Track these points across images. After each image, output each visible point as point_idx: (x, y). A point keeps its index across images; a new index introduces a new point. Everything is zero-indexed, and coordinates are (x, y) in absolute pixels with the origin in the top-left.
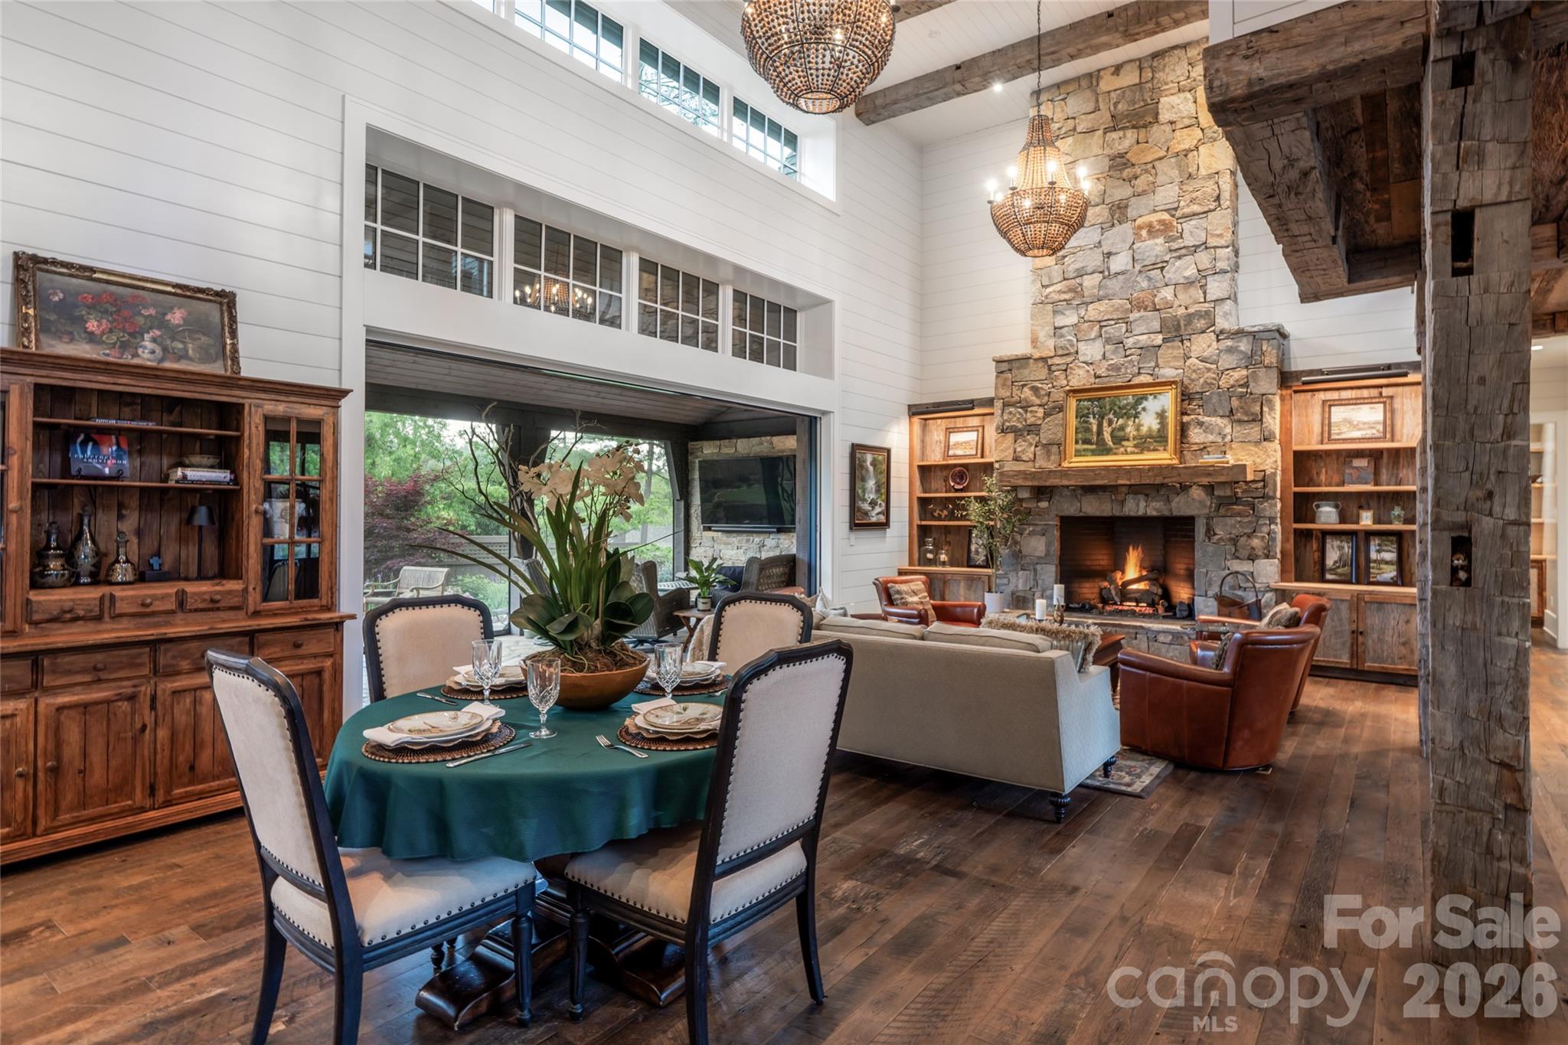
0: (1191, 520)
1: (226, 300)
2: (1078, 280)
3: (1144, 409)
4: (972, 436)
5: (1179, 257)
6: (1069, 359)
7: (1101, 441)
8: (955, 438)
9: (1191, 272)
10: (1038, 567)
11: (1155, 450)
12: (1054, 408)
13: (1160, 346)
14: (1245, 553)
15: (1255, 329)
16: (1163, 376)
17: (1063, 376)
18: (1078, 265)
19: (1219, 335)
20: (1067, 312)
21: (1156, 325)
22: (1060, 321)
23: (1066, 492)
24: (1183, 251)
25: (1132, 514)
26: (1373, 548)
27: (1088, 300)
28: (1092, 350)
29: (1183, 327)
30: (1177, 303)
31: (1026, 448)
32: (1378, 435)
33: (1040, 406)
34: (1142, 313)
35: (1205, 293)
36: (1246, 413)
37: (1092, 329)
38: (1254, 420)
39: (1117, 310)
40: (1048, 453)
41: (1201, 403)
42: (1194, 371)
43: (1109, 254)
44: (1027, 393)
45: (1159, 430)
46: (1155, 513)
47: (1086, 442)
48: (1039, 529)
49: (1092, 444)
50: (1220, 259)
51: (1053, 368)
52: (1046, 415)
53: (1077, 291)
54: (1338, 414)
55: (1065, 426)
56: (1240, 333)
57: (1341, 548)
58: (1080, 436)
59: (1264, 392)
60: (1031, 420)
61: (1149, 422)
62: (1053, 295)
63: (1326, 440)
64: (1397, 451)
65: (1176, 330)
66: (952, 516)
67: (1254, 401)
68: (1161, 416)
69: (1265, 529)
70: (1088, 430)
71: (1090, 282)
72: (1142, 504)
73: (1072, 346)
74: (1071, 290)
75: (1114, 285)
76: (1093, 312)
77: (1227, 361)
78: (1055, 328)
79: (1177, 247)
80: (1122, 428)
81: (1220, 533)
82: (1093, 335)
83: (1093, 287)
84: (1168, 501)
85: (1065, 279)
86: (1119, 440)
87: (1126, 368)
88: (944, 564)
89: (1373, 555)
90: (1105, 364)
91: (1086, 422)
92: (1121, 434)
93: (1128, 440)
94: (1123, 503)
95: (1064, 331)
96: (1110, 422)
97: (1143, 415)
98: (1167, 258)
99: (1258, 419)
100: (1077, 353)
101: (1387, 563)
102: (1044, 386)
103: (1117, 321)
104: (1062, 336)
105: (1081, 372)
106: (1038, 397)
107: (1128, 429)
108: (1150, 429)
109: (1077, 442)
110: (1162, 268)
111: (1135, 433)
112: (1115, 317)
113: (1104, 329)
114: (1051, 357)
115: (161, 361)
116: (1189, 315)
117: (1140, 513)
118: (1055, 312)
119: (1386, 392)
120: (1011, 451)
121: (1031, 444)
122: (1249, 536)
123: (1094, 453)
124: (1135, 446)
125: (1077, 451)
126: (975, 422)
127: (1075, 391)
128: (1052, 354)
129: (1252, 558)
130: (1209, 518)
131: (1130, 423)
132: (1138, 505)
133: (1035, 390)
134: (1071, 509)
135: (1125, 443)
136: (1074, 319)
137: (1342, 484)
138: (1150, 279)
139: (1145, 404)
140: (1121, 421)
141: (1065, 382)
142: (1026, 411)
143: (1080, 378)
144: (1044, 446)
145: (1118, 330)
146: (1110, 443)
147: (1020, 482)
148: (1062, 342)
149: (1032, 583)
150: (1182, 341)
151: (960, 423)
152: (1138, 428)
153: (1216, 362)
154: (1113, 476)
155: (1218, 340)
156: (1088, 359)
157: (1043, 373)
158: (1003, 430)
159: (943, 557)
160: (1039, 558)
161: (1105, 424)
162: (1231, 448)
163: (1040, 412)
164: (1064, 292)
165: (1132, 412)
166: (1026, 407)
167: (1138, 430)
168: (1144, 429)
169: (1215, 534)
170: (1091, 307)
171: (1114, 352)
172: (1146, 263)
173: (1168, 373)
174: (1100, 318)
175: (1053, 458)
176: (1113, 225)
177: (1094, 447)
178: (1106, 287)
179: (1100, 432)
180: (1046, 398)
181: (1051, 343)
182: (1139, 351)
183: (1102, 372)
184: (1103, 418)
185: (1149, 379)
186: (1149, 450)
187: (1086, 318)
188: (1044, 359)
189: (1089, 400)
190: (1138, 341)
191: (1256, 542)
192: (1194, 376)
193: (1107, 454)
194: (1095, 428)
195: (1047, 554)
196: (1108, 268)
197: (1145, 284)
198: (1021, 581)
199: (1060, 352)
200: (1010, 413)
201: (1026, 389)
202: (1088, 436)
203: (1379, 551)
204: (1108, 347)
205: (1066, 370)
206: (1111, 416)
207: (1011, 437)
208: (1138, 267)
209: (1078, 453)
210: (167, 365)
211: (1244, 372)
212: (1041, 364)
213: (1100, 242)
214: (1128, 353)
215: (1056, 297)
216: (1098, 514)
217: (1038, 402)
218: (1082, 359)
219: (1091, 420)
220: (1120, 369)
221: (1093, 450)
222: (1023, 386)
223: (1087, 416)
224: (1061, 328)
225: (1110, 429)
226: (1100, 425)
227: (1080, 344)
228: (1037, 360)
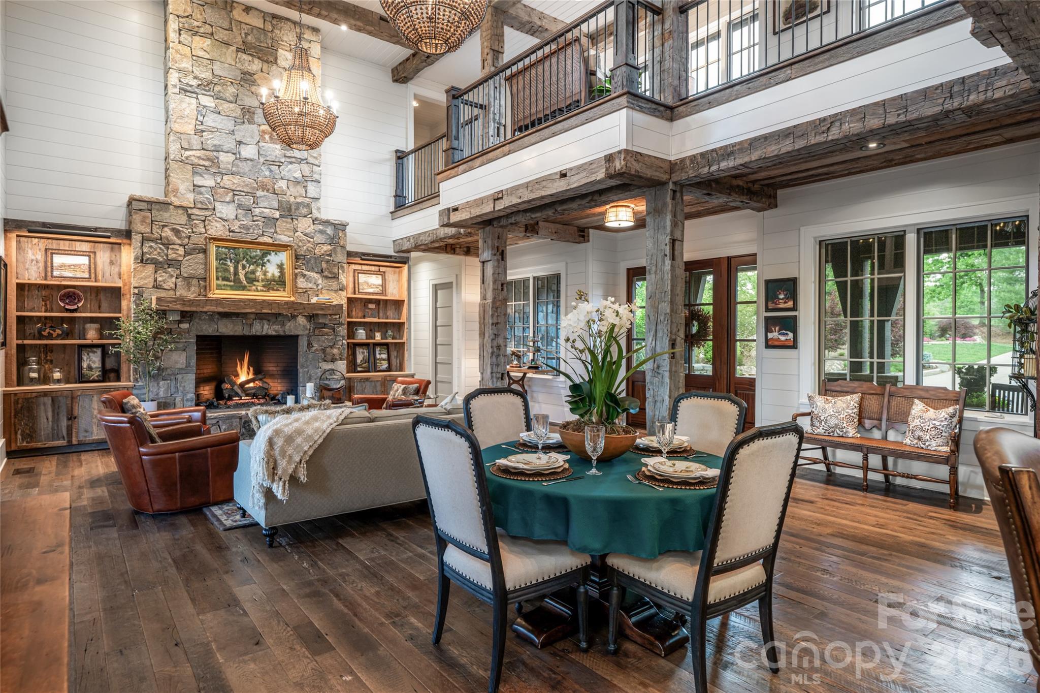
0: (295, 338)
2: (215, 153)
3: (268, 261)
4: (84, 260)
5: (291, 163)
6: (207, 213)
7: (237, 280)
8: (59, 259)
9: (298, 175)
10: (179, 377)
11: (277, 290)
12: (194, 249)
13: (277, 219)
14: (329, 358)
15: (336, 222)
16: (280, 240)
17: (202, 225)
18: (216, 142)
19: (314, 221)
20: (206, 176)
21: (275, 204)
22: (199, 181)
23: (204, 317)
24: (293, 160)
25: (258, 334)
26: (377, 352)
27: (224, 172)
28: (226, 210)
29: (293, 210)
30: (289, 193)
31: (168, 279)
32: (380, 292)
33: (180, 245)
34: (265, 193)
35: (306, 191)
36: (330, 272)
37: (227, 194)
38: (334, 277)
39: (247, 185)
40: (189, 285)
41: (304, 262)
42: (300, 241)
43: (240, 143)
44: (168, 233)
45: (280, 277)
46: (274, 333)
47: (225, 279)
48: (181, 345)
49: (231, 281)
50: (315, 173)
51: (193, 217)
52: (187, 254)
53: (215, 162)
54: (362, 278)
55: (206, 264)
56: (327, 223)
57: (363, 353)
58: (220, 274)
59: (340, 261)
60: (172, 256)
61: (272, 270)
62: (192, 158)
63: (357, 292)
64: (386, 301)
65: (288, 211)
66: (67, 335)
67: (334, 265)
68: (281, 267)
69: (340, 343)
70: (227, 270)
71: (225, 159)
72: (266, 327)
73: (210, 203)
74: (208, 159)
75: (245, 167)
76: (227, 181)
77: (319, 238)
78: (194, 186)
79: (289, 155)
80: (253, 272)
81: (316, 346)
82: (228, 199)
83: (228, 163)
84: (283, 325)
85: (203, 149)
86: (252, 280)
87: (254, 229)
88: (58, 381)
89: (378, 356)
90: (237, 223)
91: (225, 264)
92: (253, 276)
93: (258, 281)
94: (251, 325)
95: (203, 189)
96: (244, 267)
97: (268, 265)
98: (283, 160)
99: (336, 277)
100: (214, 209)
101: (384, 360)
102: (184, 230)
103: (247, 193)
104: (201, 193)
105: (218, 225)
106: (179, 238)
107: (258, 274)
108: (273, 275)
109: (218, 279)
110: (279, 166)
111: (263, 277)
112: (245, 190)
113: (236, 197)
114: (191, 208)
116: (298, 203)
117: (264, 333)
118: (194, 173)
119: (382, 269)
120: (151, 280)
121: (172, 276)
122: (331, 347)
123: (232, 288)
124: (264, 286)
125: (218, 285)
126: (85, 247)
127: (215, 239)
128: (192, 206)
129: (333, 360)
130: (309, 336)
131: (259, 269)
132: (263, 327)
133: (177, 232)
134: (209, 329)
135: (255, 283)
136: (211, 183)
137: (364, 317)
138: (271, 171)
139: (269, 257)
140: (252, 267)
141: (203, 230)
142: (168, 248)
143: (217, 229)
144: (185, 278)
145: (248, 201)
146: (245, 282)
147: (172, 306)
148: (200, 198)
149: (173, 390)
150: (292, 219)
151: (64, 245)
152: (265, 273)
153: (312, 238)
154: (259, 307)
155: (314, 224)
156: (224, 216)
157: (183, 219)
158: (142, 260)
159: (58, 375)
160: (180, 369)
161: (240, 268)
162: (321, 293)
163: (181, 251)
164: (203, 159)
165: (260, 261)
166: (167, 244)
167: (265, 275)
168: (269, 275)
169: (313, 347)
170: (225, 177)
171: (245, 216)
172: (268, 159)
173: (284, 239)
174: (233, 188)
175: (193, 289)
176: (244, 122)
177: (232, 283)
178: (238, 166)
179: (236, 273)
180: (187, 240)
181: (191, 196)
182: (263, 220)
183: (235, 228)
184: (238, 263)
185: (270, 241)
186: (273, 290)
187: (222, 184)
188: (185, 209)
189: (226, 248)
190: (263, 212)
191: (335, 351)
192: (300, 244)
193: (243, 290)
194: (232, 270)
195: (188, 365)
196: (239, 153)
197: (267, 173)
198: (162, 390)
199: (199, 206)
200: (151, 247)
201: (166, 229)
202: (227, 275)
203: (380, 354)
204: (240, 211)
205: (204, 221)
206: (244, 262)
207: (151, 268)
208: (262, 160)
209: (219, 287)
211: (329, 247)
212: (180, 211)
213: (233, 131)
214: (255, 218)
215: (196, 161)
216: (232, 334)
217: (179, 242)
218: (218, 215)
219: (229, 263)
220: (249, 229)
221: (231, 286)
222: (164, 226)
223: (225, 259)
224: (200, 187)
225: (244, 272)
226: (236, 268)
227: (217, 204)
228: (176, 207)
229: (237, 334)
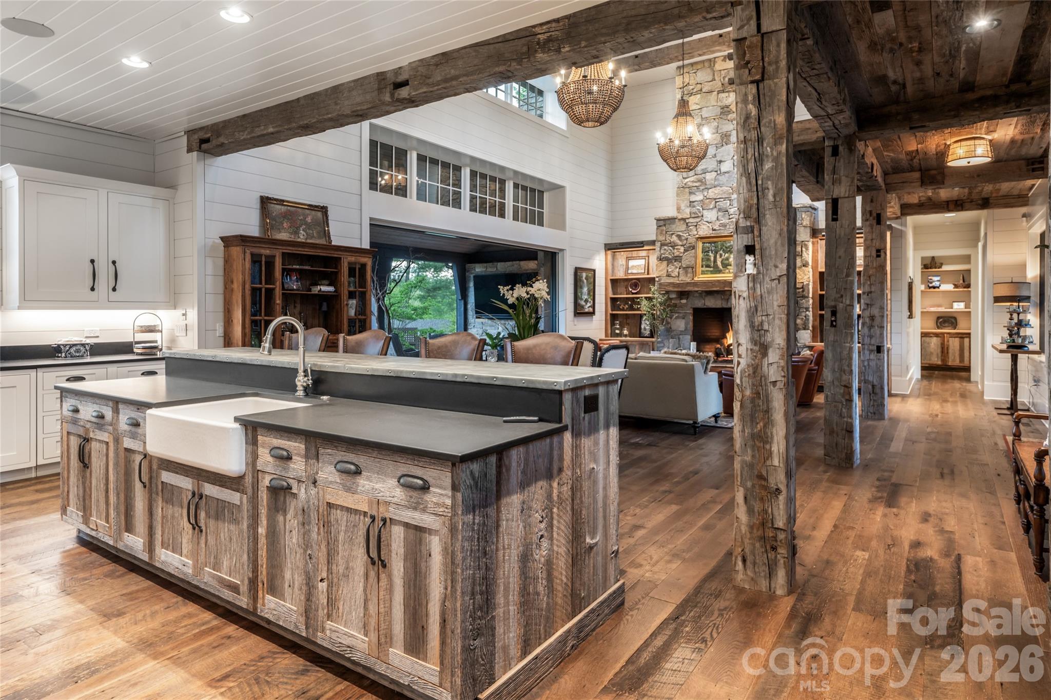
1: (324, 210)
2: (703, 175)
4: (642, 262)
6: (698, 220)
7: (716, 266)
8: (632, 263)
10: (681, 337)
12: (690, 247)
17: (695, 229)
18: (703, 167)
20: (697, 193)
22: (693, 198)
23: (697, 295)
27: (709, 187)
28: (710, 215)
31: (674, 269)
33: (682, 246)
37: (711, 203)
38: (798, 255)
39: (725, 193)
40: (686, 273)
43: (720, 162)
44: (674, 238)
47: (708, 266)
48: (681, 315)
51: (689, 224)
52: (685, 251)
53: (702, 181)
55: (696, 257)
58: (704, 263)
59: (803, 240)
60: (677, 254)
62: (689, 183)
66: (631, 308)
69: (804, 314)
70: (709, 260)
71: (710, 177)
73: (700, 212)
74: (699, 181)
75: (723, 179)
76: (712, 193)
78: (690, 202)
80: (727, 259)
82: (711, 207)
83: (712, 180)
87: (730, 225)
88: (626, 336)
90: (718, 223)
91: (708, 255)
92: (727, 262)
94: (727, 300)
95: (695, 204)
96: (721, 256)
99: (800, 254)
100: (702, 216)
102: (684, 235)
103: (725, 199)
104: (694, 207)
105: (705, 227)
106: (681, 240)
109: (702, 267)
112: (723, 197)
113: (718, 203)
114: (688, 218)
115: (306, 239)
118: (690, 193)
120: (665, 271)
121: (677, 267)
125: (702, 271)
126: (644, 253)
127: (701, 238)
128: (689, 216)
129: (797, 330)
133: (679, 237)
134: (699, 304)
135: (729, 267)
136: (701, 197)
140: (727, 255)
141: (696, 233)
142: (674, 249)
143: (704, 230)
144: (684, 268)
145: (725, 204)
146: (721, 267)
147: (671, 289)
148: (694, 210)
151: (635, 254)
154: (722, 286)
156: (709, 220)
157: (684, 227)
158: (661, 259)
159: (626, 332)
160: (681, 331)
161: (718, 256)
163: (682, 249)
164: (696, 182)
166: (674, 246)
170: (710, 191)
171: (723, 216)
174: (715, 197)
175: (689, 275)
176: (723, 145)
178: (718, 180)
179: (715, 261)
180: (685, 241)
181: (688, 210)
183: (716, 227)
184: (717, 253)
187: (708, 196)
188: (684, 219)
189: (709, 243)
191: (798, 321)
194: (712, 259)
195: (686, 329)
196: (720, 169)
198: (671, 345)
199: (693, 216)
200: (665, 249)
201: (674, 236)
202: (709, 263)
204: (720, 213)
205: (696, 226)
206: (721, 252)
207: (665, 263)
208: (736, 169)
209: (703, 273)
210: (309, 241)
212: (682, 222)
213: (715, 154)
214: (731, 217)
215: (691, 184)
216: (714, 306)
217: (681, 243)
218: (705, 220)
219: (710, 254)
220: (726, 226)
221: (711, 271)
222: (672, 234)
223: (708, 252)
224: (694, 202)
225: (720, 260)
226: (715, 257)
227: (704, 211)
228: (680, 220)
229: (718, 307)
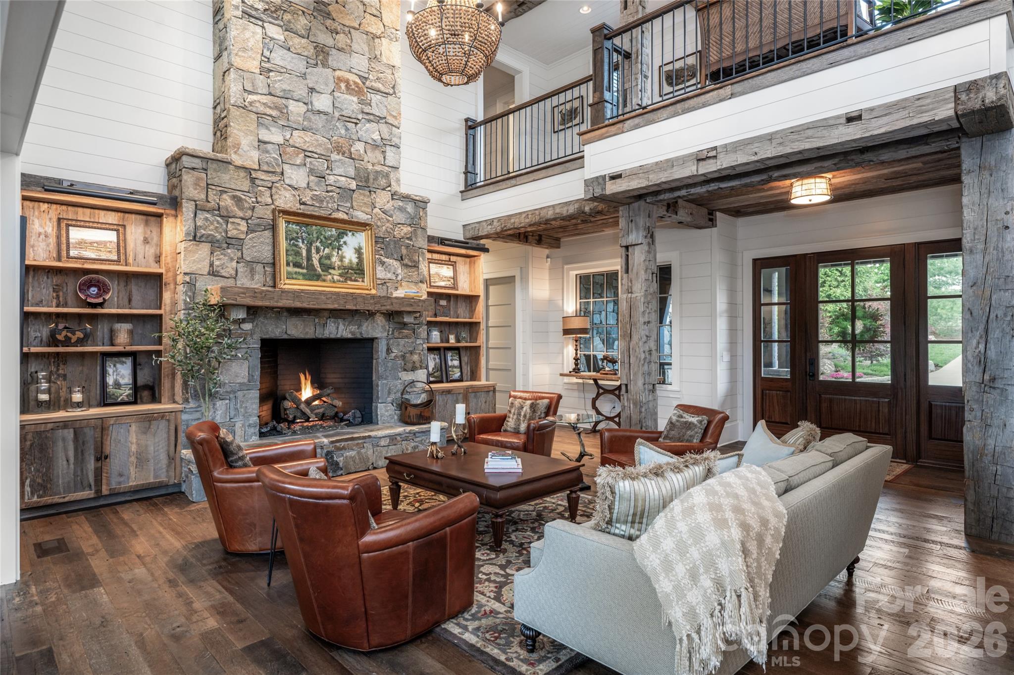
0: (372, 340)
2: (284, 101)
3: (345, 243)
4: (110, 236)
5: (369, 121)
6: (275, 178)
7: (310, 267)
8: (76, 234)
9: (376, 136)
10: (240, 394)
11: (356, 281)
12: (259, 225)
13: (354, 191)
14: (410, 365)
15: (417, 198)
16: (356, 217)
17: (268, 194)
18: (285, 87)
19: (393, 195)
20: (273, 129)
21: (352, 172)
22: (265, 135)
23: (271, 314)
24: (372, 117)
25: (332, 336)
26: (449, 358)
27: (294, 125)
28: (297, 176)
29: (371, 180)
30: (366, 159)
31: (227, 263)
32: (452, 286)
33: (243, 219)
34: (340, 157)
35: (384, 158)
36: (410, 260)
37: (297, 155)
38: (415, 266)
39: (320, 145)
40: (252, 272)
41: (383, 246)
42: (379, 219)
43: (312, 90)
44: (227, 201)
45: (358, 264)
46: (350, 336)
47: (297, 265)
48: (242, 352)
49: (303, 268)
50: (395, 136)
51: (258, 182)
52: (250, 230)
53: (283, 111)
54: (434, 269)
55: (275, 244)
56: (406, 198)
57: (435, 359)
58: (291, 258)
59: (420, 246)
60: (232, 232)
61: (350, 256)
62: (257, 104)
64: (457, 296)
65: (365, 181)
66: (89, 339)
67: (415, 251)
68: (358, 251)
69: (421, 347)
70: (298, 254)
71: (296, 109)
72: (341, 327)
73: (278, 165)
74: (276, 108)
75: (318, 121)
76: (299, 138)
77: (399, 217)
78: (259, 141)
79: (367, 111)
80: (328, 257)
81: (395, 351)
82: (298, 162)
83: (299, 115)
84: (360, 326)
85: (270, 94)
86: (327, 268)
87: (328, 203)
88: (79, 405)
89: (450, 363)
90: (309, 193)
91: (296, 246)
92: (327, 262)
93: (334, 269)
94: (325, 325)
95: (269, 147)
96: (318, 250)
97: (344, 248)
98: (360, 117)
99: (416, 266)
100: (282, 174)
101: (456, 367)
102: (247, 198)
103: (321, 156)
104: (267, 152)
105: (288, 194)
106: (241, 209)
107: (334, 259)
108: (351, 260)
109: (288, 264)
110: (356, 124)
111: (339, 263)
112: (319, 152)
113: (308, 160)
114: (255, 170)
116: (377, 172)
117: (339, 336)
118: (260, 124)
119: (453, 258)
120: (206, 264)
121: (232, 259)
122: (411, 353)
123: (305, 277)
124: (340, 275)
125: (288, 273)
126: (112, 218)
127: (286, 212)
128: (257, 167)
129: (414, 369)
130: (388, 339)
131: (335, 253)
132: (337, 328)
133: (238, 200)
134: (278, 330)
135: (331, 271)
136: (280, 140)
137: (436, 315)
138: (347, 129)
139: (345, 238)
140: (327, 251)
141: (269, 201)
142: (227, 222)
143: (286, 200)
144: (247, 263)
145: (321, 165)
146: (319, 269)
148: (266, 158)
149: (233, 413)
150: (370, 191)
151: (83, 214)
152: (342, 258)
153: (391, 216)
154: (342, 302)
155: (392, 199)
156: (294, 183)
157: (246, 185)
158: (195, 237)
159: (77, 397)
160: (241, 384)
161: (313, 251)
162: (401, 285)
163: (243, 226)
164: (270, 107)
165: (336, 244)
166: (226, 217)
167: (341, 261)
168: (346, 261)
169: (392, 352)
170: (296, 133)
171: (318, 184)
172: (344, 113)
173: (361, 216)
174: (305, 148)
175: (257, 277)
176: (317, 64)
177: (305, 271)
178: (310, 120)
179: (309, 258)
180: (250, 212)
181: (255, 155)
182: (338, 190)
183: (307, 199)
184: (311, 244)
185: (345, 217)
186: (351, 280)
187: (291, 142)
188: (248, 170)
189: (297, 224)
190: (338, 181)
191: (416, 357)
192: (379, 224)
193: (317, 280)
194: (304, 253)
195: (250, 379)
196: (311, 103)
197: (343, 132)
198: (219, 412)
199: (265, 168)
200: (206, 219)
201: (225, 196)
202: (298, 259)
203: (452, 360)
204: (312, 178)
205: (270, 188)
206: (318, 244)
207: (205, 248)
208: (337, 114)
209: (290, 276)
211: (409, 229)
212: (242, 174)
213: (305, 74)
214: (329, 188)
215: (261, 109)
216: (302, 336)
217: (241, 214)
218: (287, 181)
219: (301, 244)
220: (322, 201)
221: (303, 275)
222: (222, 192)
223: (296, 239)
224: (265, 143)
225: (318, 257)
226: (309, 251)
227: (286, 167)
228: (238, 167)
229: (308, 336)
